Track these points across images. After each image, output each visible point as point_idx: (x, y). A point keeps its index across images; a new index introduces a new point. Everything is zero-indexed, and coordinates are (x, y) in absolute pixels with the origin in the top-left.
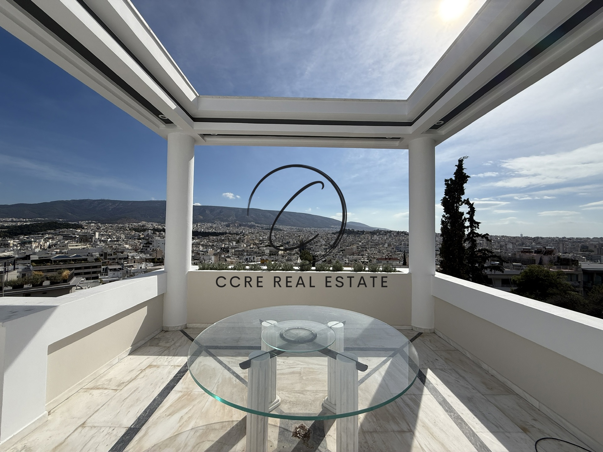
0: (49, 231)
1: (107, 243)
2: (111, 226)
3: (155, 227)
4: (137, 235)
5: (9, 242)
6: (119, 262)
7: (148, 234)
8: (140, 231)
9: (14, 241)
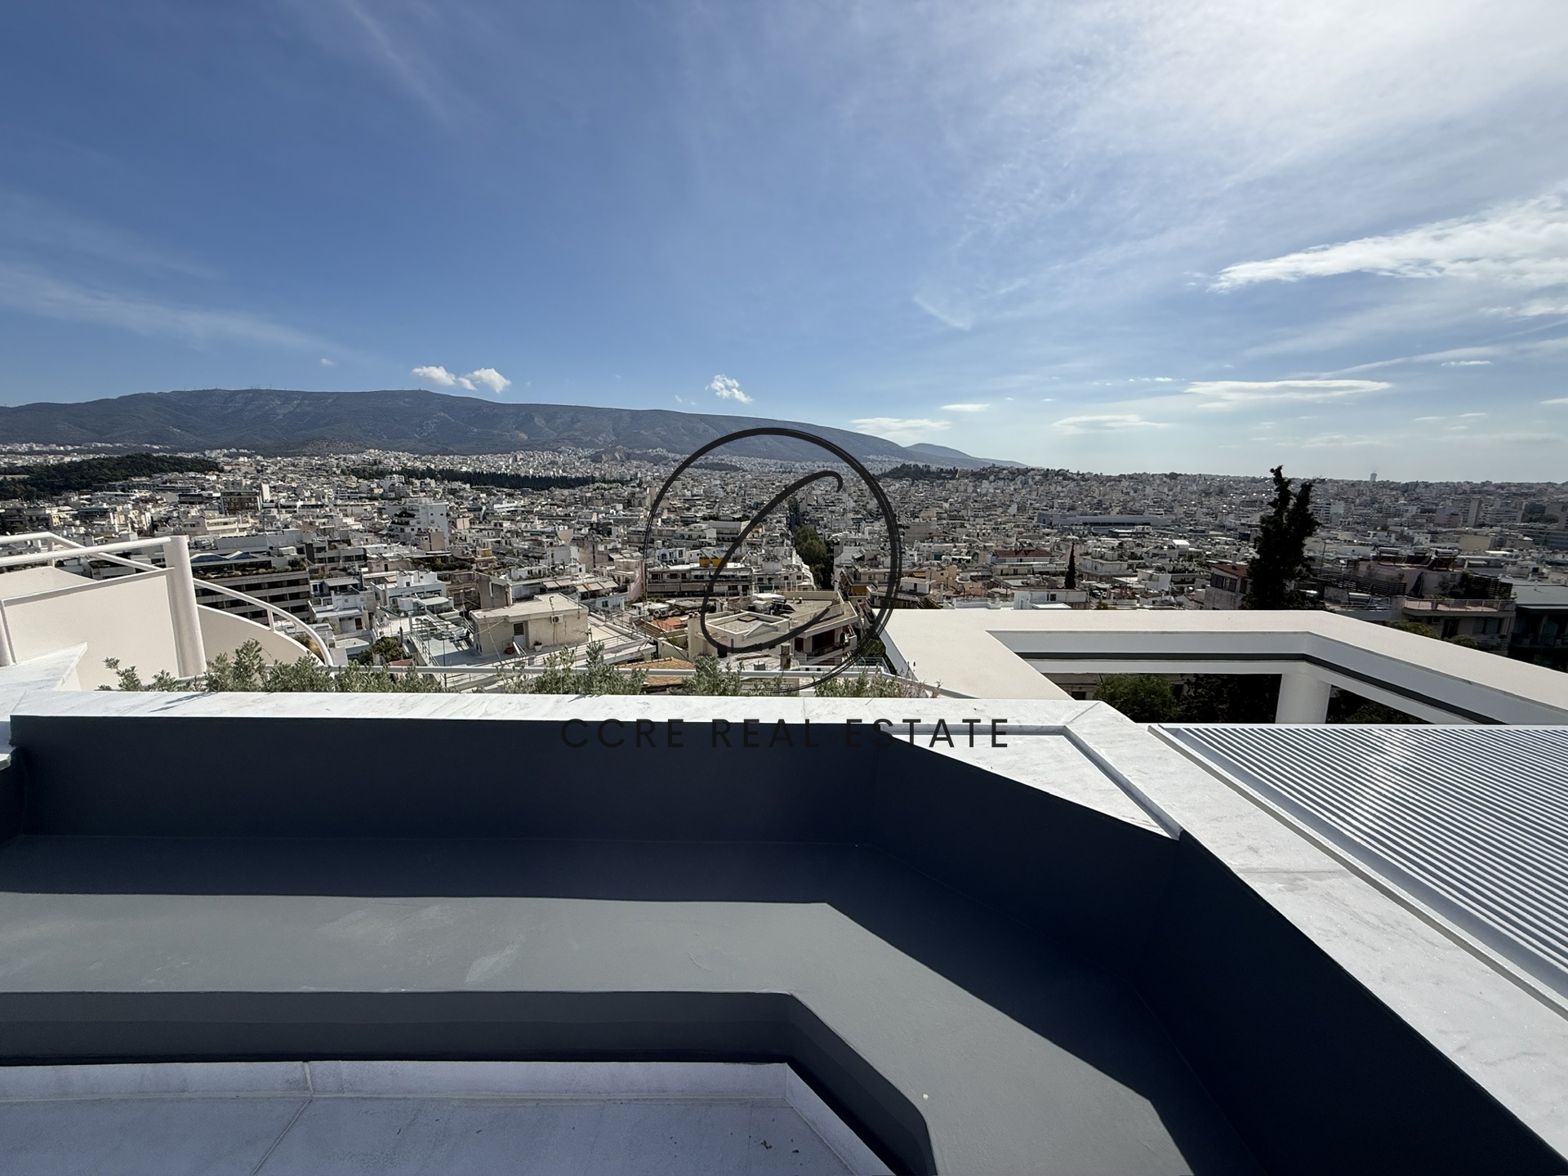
0: (137, 479)
1: (295, 512)
2: (293, 465)
3: (405, 464)
4: (364, 488)
5: (48, 512)
6: (349, 568)
7: (393, 485)
8: (370, 477)
9: (59, 511)
